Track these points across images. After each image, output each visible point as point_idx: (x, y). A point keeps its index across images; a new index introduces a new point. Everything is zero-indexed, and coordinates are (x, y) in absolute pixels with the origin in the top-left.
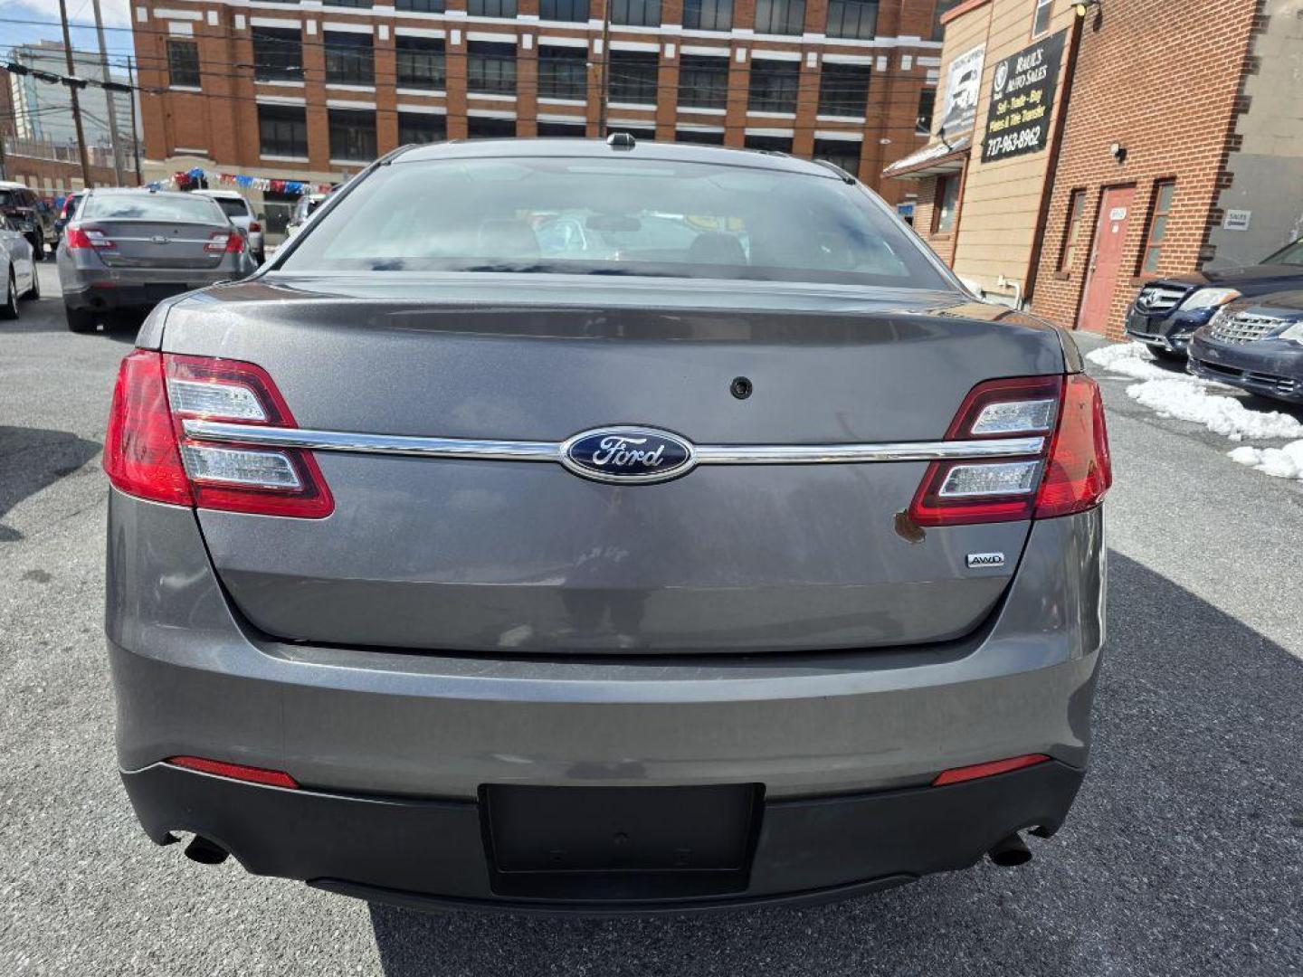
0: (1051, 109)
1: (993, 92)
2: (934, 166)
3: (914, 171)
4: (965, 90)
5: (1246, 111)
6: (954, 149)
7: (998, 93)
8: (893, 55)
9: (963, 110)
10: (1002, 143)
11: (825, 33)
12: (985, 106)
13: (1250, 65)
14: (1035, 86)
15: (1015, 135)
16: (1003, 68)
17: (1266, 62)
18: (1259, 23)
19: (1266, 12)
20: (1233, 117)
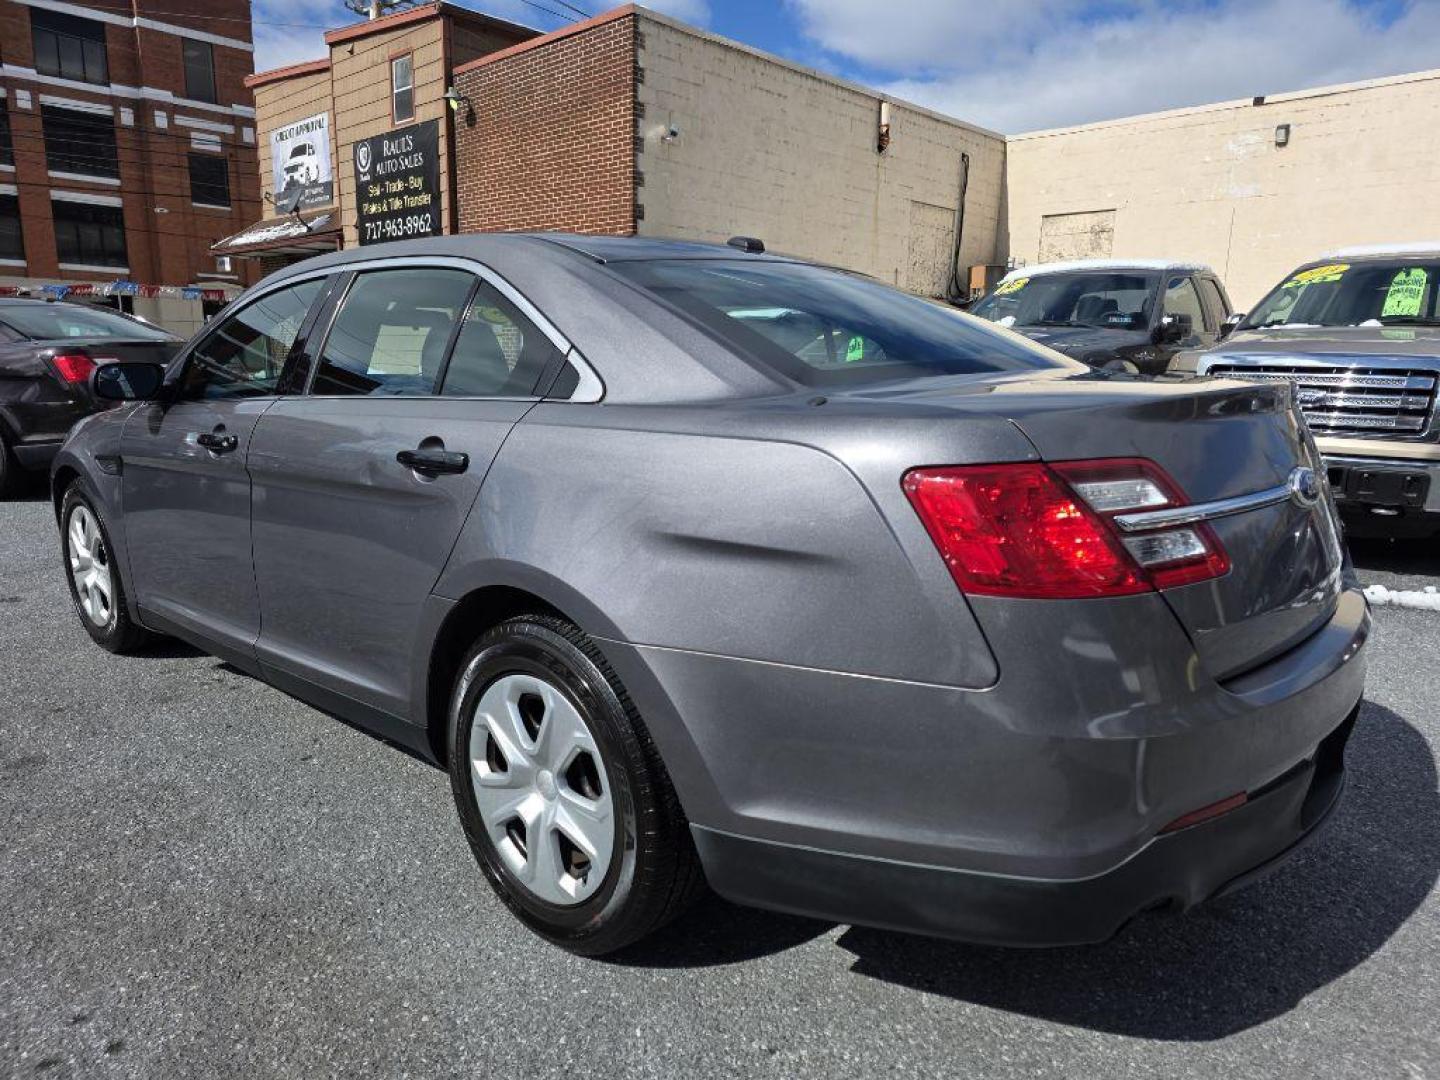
0: (439, 197)
1: (357, 173)
2: (292, 246)
3: (261, 250)
4: (302, 165)
5: (642, 218)
6: (314, 229)
7: (365, 174)
8: (142, 108)
9: (304, 187)
10: (383, 227)
11: (36, 68)
12: (350, 186)
13: (638, 179)
14: (415, 172)
15: (400, 220)
16: (365, 149)
17: (647, 178)
18: (637, 143)
19: (641, 135)
20: (635, 221)
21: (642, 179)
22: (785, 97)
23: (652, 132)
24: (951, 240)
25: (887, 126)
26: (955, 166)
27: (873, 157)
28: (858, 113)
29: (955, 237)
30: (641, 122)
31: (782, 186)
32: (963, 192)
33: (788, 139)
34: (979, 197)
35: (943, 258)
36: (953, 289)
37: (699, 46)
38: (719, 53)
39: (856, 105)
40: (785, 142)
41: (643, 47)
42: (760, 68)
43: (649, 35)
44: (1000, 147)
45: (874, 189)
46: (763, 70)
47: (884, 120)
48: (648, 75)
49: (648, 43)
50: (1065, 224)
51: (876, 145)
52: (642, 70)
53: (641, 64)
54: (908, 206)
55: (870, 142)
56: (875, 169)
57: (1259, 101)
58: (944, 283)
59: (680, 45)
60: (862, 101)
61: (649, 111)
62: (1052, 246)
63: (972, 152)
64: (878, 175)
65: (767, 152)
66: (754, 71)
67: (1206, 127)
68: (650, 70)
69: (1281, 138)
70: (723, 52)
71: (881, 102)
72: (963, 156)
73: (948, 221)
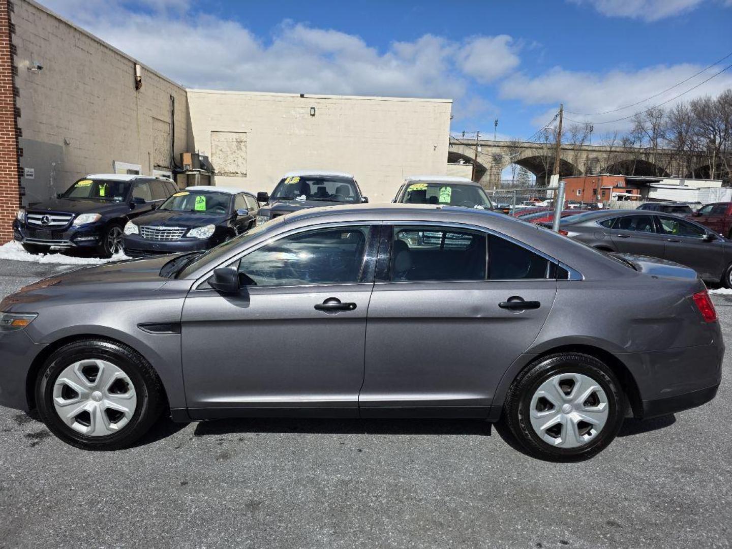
5: (20, 116)
17: (21, 91)
18: (14, 70)
19: (15, 65)
20: (15, 118)
21: (18, 92)
22: (91, 54)
23: (22, 64)
24: (170, 138)
25: (140, 77)
26: (168, 102)
27: (133, 92)
28: (126, 68)
29: (171, 137)
30: (15, 57)
31: (93, 103)
32: (173, 115)
33: (94, 77)
34: (179, 117)
35: (166, 147)
36: (173, 164)
37: (44, 17)
38: (56, 24)
39: (124, 64)
40: (93, 79)
41: (13, 11)
42: (77, 35)
43: (16, 5)
44: (184, 94)
45: (135, 109)
46: (78, 37)
47: (139, 74)
48: (17, 28)
49: (16, 9)
50: (222, 136)
51: (135, 86)
52: (13, 25)
53: (13, 22)
54: (151, 120)
55: (132, 85)
56: (135, 99)
57: (302, 96)
58: (168, 160)
59: (34, 14)
60: (126, 62)
61: (19, 51)
62: (218, 146)
63: (174, 95)
64: (137, 102)
65: (84, 83)
66: (74, 37)
67: (282, 102)
68: (18, 26)
69: (313, 113)
70: (58, 22)
71: (135, 64)
72: (171, 96)
73: (167, 128)
